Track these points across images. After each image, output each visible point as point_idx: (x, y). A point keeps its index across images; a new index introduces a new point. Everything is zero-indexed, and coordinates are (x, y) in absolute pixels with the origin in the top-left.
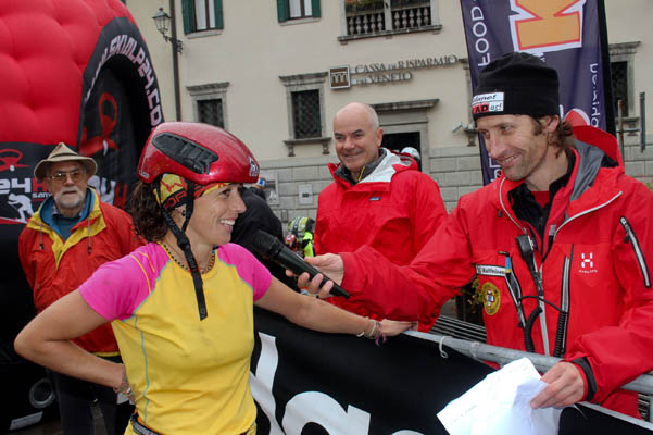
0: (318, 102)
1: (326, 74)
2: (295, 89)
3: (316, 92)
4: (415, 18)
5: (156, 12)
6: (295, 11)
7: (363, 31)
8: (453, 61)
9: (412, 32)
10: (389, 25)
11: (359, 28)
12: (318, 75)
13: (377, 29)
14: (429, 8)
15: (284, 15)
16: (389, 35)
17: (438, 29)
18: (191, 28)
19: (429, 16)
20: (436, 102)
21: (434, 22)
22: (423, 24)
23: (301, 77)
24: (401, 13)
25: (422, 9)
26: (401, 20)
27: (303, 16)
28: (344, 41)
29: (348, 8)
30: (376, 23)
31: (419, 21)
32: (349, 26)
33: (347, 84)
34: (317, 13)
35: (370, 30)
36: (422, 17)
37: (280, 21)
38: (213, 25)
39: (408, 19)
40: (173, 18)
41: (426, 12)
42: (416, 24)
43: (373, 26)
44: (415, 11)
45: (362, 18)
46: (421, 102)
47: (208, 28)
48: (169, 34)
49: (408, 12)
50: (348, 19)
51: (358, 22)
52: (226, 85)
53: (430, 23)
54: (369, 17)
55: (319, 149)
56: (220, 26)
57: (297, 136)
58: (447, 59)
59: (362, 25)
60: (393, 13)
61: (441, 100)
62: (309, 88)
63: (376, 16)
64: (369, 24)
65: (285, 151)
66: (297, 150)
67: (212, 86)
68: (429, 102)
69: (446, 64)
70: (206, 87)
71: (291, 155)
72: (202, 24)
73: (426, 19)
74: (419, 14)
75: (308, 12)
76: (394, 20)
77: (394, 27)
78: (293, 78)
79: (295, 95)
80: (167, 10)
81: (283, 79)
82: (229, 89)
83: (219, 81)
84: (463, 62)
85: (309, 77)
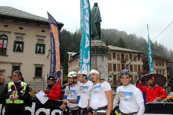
4: (2, 53)
8: (9, 62)
9: (1, 55)
14: (6, 52)
17: (7, 56)
19: (6, 53)
20: (4, 70)
21: (7, 54)
22: (4, 54)
25: (4, 51)
31: (3, 54)
36: (4, 53)
41: (5, 52)
42: (2, 54)
44: (3, 51)
46: (1, 70)
49: (1, 51)
53: (6, 54)
58: (8, 62)
61: (6, 70)
68: (3, 70)
69: (8, 63)
73: (5, 53)
74: (3, 52)
84: (12, 63)
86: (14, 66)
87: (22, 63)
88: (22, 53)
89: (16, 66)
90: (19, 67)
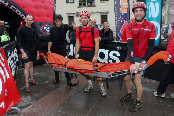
0: (73, 18)
1: (75, 13)
2: (69, 16)
3: (73, 17)
4: (92, 4)
6: (70, 1)
7: (82, 6)
9: (91, 7)
10: (87, 5)
11: (81, 5)
12: (74, 14)
13: (85, 6)
14: (94, 2)
15: (67, 2)
16: (87, 7)
17: (96, 6)
21: (95, 5)
22: (93, 5)
23: (70, 14)
24: (89, 3)
26: (89, 4)
27: (71, 2)
28: (78, 7)
29: (79, 1)
30: (85, 4)
31: (92, 5)
32: (79, 5)
34: (74, 2)
35: (83, 6)
36: (93, 4)
37: (67, 3)
39: (90, 4)
43: (84, 5)
44: (92, 3)
45: (82, 3)
49: (90, 3)
50: (79, 3)
51: (81, 4)
54: (83, 3)
58: (97, 12)
59: (82, 5)
60: (88, 3)
62: (72, 16)
63: (85, 3)
64: (83, 5)
69: (97, 13)
75: (72, 2)
76: (88, 4)
77: (88, 5)
78: (69, 14)
81: (67, 14)
84: (100, 12)
85: (72, 14)
86: (102, 15)
87: (108, 12)
88: (108, 1)
89: (104, 14)
90: (107, 15)
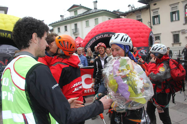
0: (179, 36)
1: (180, 31)
2: (174, 34)
3: (178, 34)
5: (148, 22)
6: (174, 20)
12: (179, 31)
15: (172, 20)
18: (154, 24)
23: (175, 32)
27: (176, 20)
28: (184, 24)
29: (186, 18)
32: (185, 21)
33: (184, 32)
34: (179, 19)
37: (171, 22)
38: (158, 23)
40: (151, 23)
47: (157, 24)
48: (150, 25)
50: (185, 20)
52: (161, 34)
55: (179, 45)
56: (159, 23)
57: (174, 42)
62: (177, 33)
65: (172, 45)
66: (174, 45)
67: (158, 34)
70: (157, 34)
71: (173, 46)
72: (156, 23)
78: (174, 32)
79: (174, 35)
80: (150, 21)
81: (172, 32)
82: (161, 35)
83: (159, 33)
85: (177, 31)
